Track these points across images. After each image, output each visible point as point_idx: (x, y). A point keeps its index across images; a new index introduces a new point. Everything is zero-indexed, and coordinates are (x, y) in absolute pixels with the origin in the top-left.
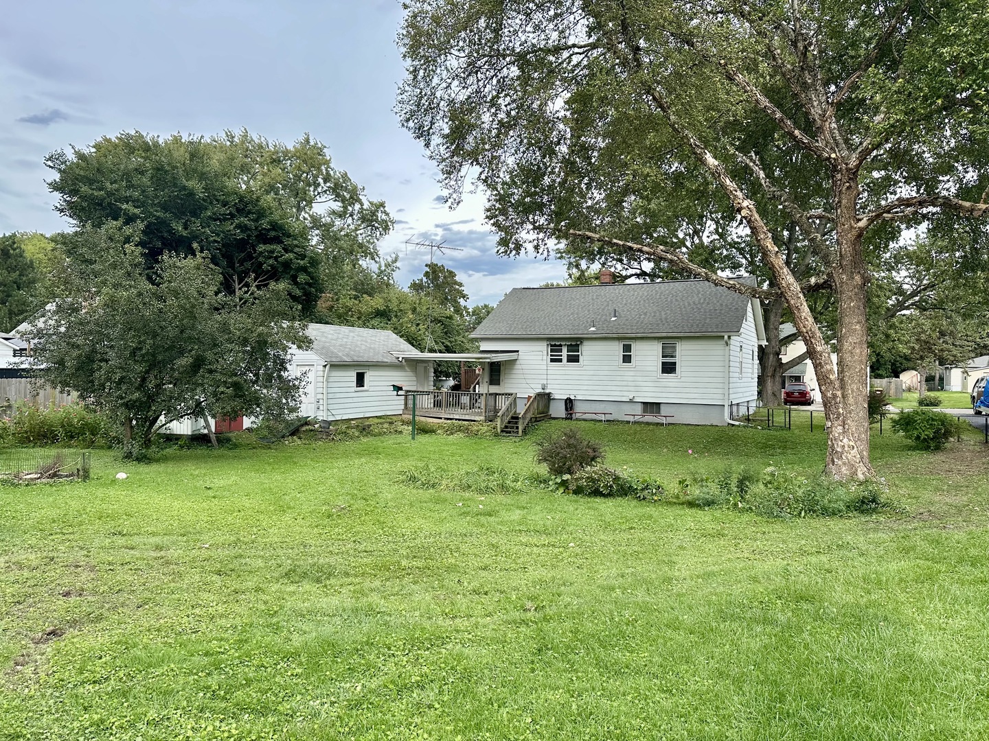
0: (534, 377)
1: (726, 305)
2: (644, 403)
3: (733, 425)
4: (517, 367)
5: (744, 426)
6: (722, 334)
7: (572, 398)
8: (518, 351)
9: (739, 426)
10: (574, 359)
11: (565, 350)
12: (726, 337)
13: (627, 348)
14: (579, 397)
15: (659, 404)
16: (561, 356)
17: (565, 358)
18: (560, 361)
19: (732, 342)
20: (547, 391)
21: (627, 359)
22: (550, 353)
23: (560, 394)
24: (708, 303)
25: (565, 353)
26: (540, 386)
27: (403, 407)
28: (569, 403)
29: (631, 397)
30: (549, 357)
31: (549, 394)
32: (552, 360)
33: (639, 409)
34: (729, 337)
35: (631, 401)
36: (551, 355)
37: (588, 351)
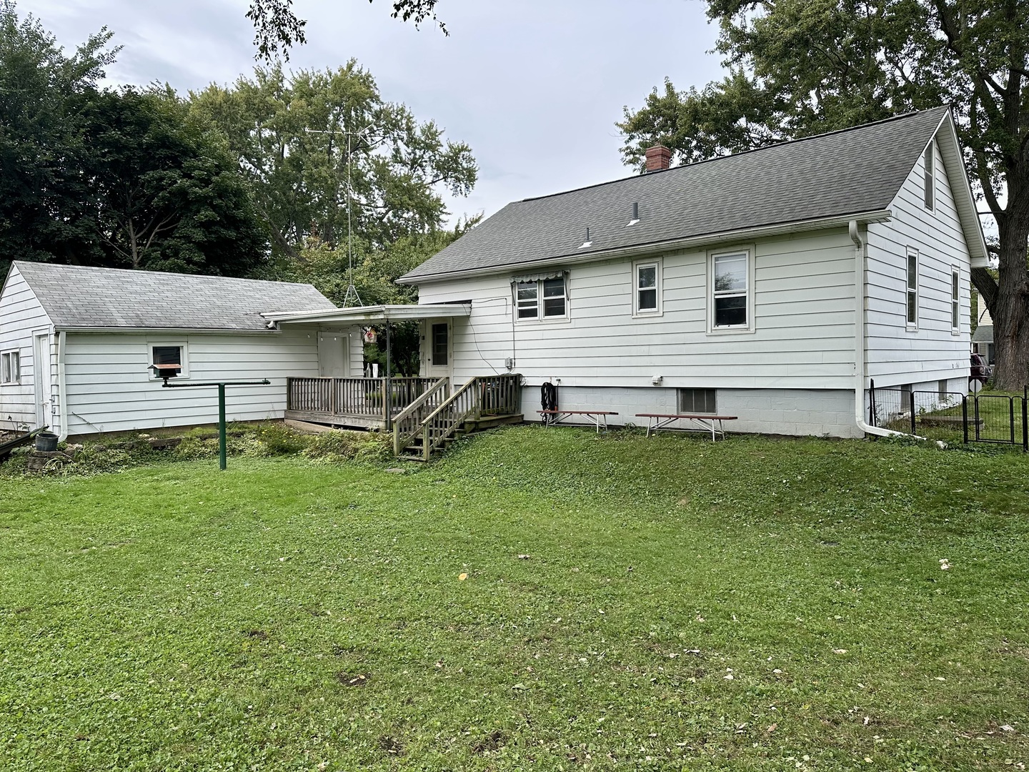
0: (494, 346)
1: (870, 165)
2: (684, 390)
3: (876, 437)
4: (470, 330)
5: (901, 441)
6: (843, 219)
7: (555, 383)
8: (469, 302)
9: (886, 440)
10: (555, 308)
11: (540, 291)
12: (853, 225)
13: (647, 277)
14: (565, 382)
15: (712, 391)
16: (535, 303)
17: (541, 308)
18: (533, 313)
19: (871, 238)
20: (514, 372)
21: (647, 300)
22: (517, 301)
23: (534, 377)
24: (831, 168)
25: (541, 298)
26: (503, 363)
27: (285, 406)
28: (550, 394)
29: (656, 378)
30: (517, 308)
31: (517, 378)
32: (523, 314)
33: (671, 404)
34: (863, 227)
35: (658, 387)
36: (521, 304)
37: (579, 290)
